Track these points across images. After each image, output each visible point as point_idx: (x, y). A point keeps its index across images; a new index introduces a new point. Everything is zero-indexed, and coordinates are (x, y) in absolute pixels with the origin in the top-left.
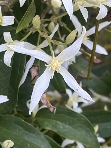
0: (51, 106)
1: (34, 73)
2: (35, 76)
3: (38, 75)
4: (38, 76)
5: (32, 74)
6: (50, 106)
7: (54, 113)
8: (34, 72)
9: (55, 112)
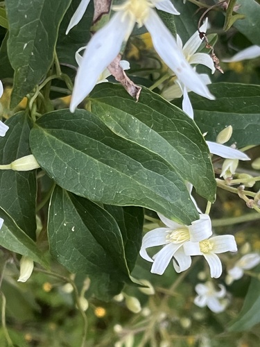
0: (131, 83)
1: (100, 5)
2: (102, 14)
3: (107, 10)
4: (107, 13)
5: (95, 7)
6: (128, 83)
7: (136, 100)
8: (100, 2)
9: (137, 97)
